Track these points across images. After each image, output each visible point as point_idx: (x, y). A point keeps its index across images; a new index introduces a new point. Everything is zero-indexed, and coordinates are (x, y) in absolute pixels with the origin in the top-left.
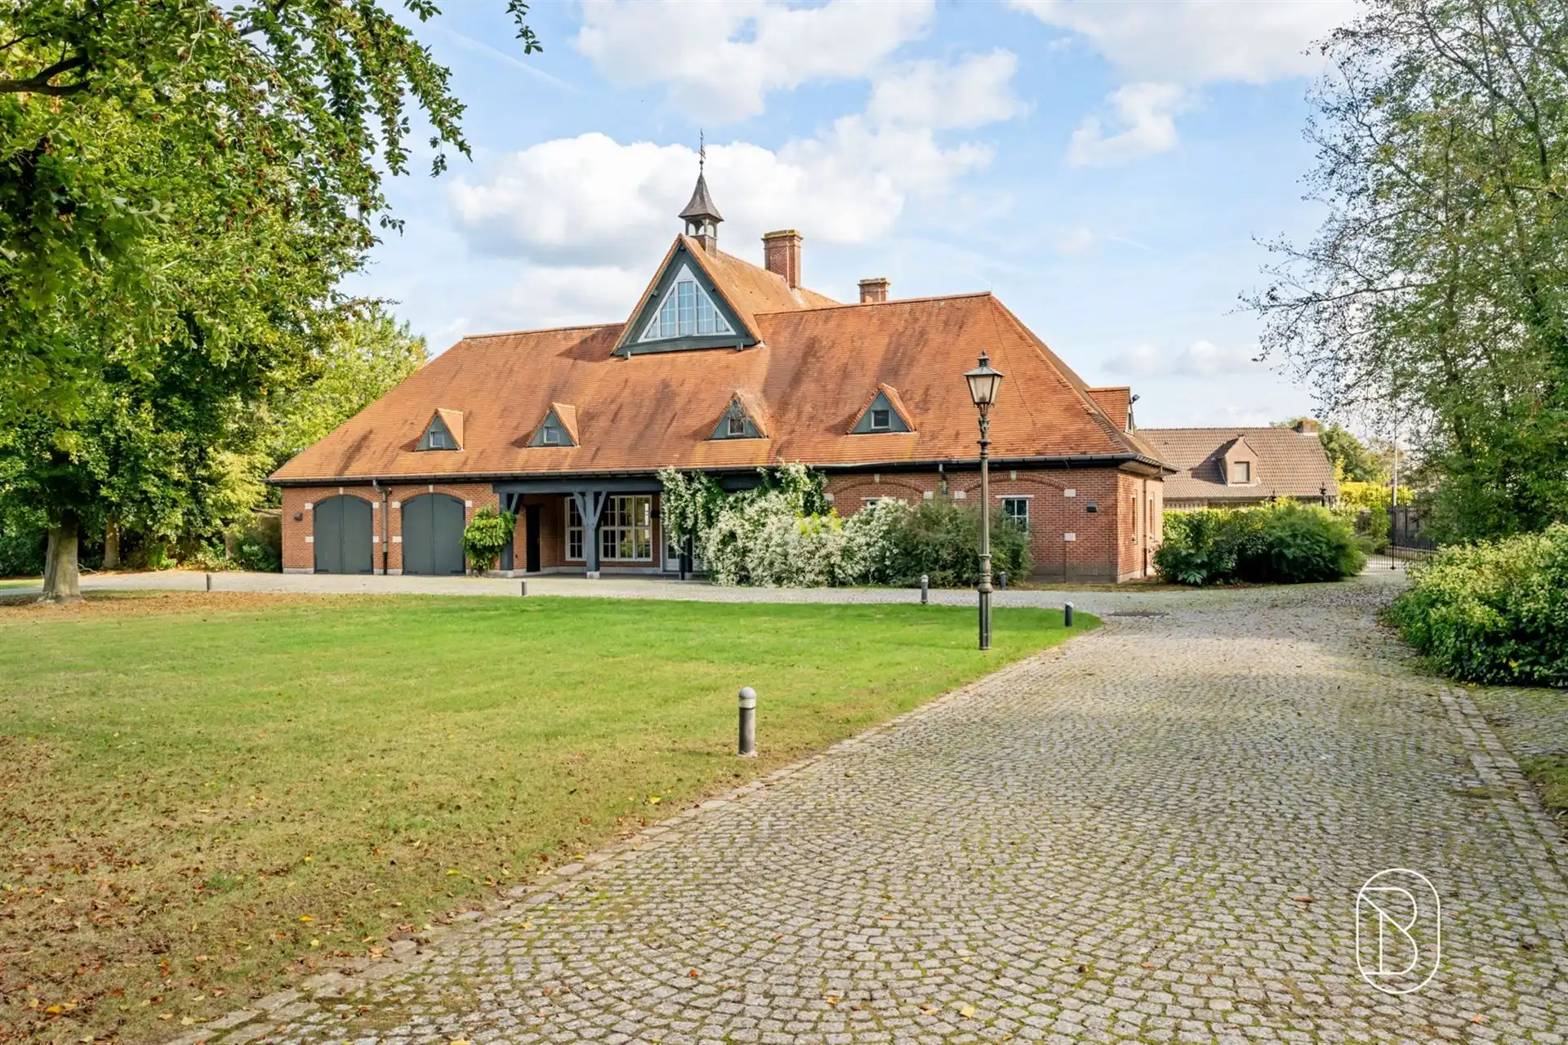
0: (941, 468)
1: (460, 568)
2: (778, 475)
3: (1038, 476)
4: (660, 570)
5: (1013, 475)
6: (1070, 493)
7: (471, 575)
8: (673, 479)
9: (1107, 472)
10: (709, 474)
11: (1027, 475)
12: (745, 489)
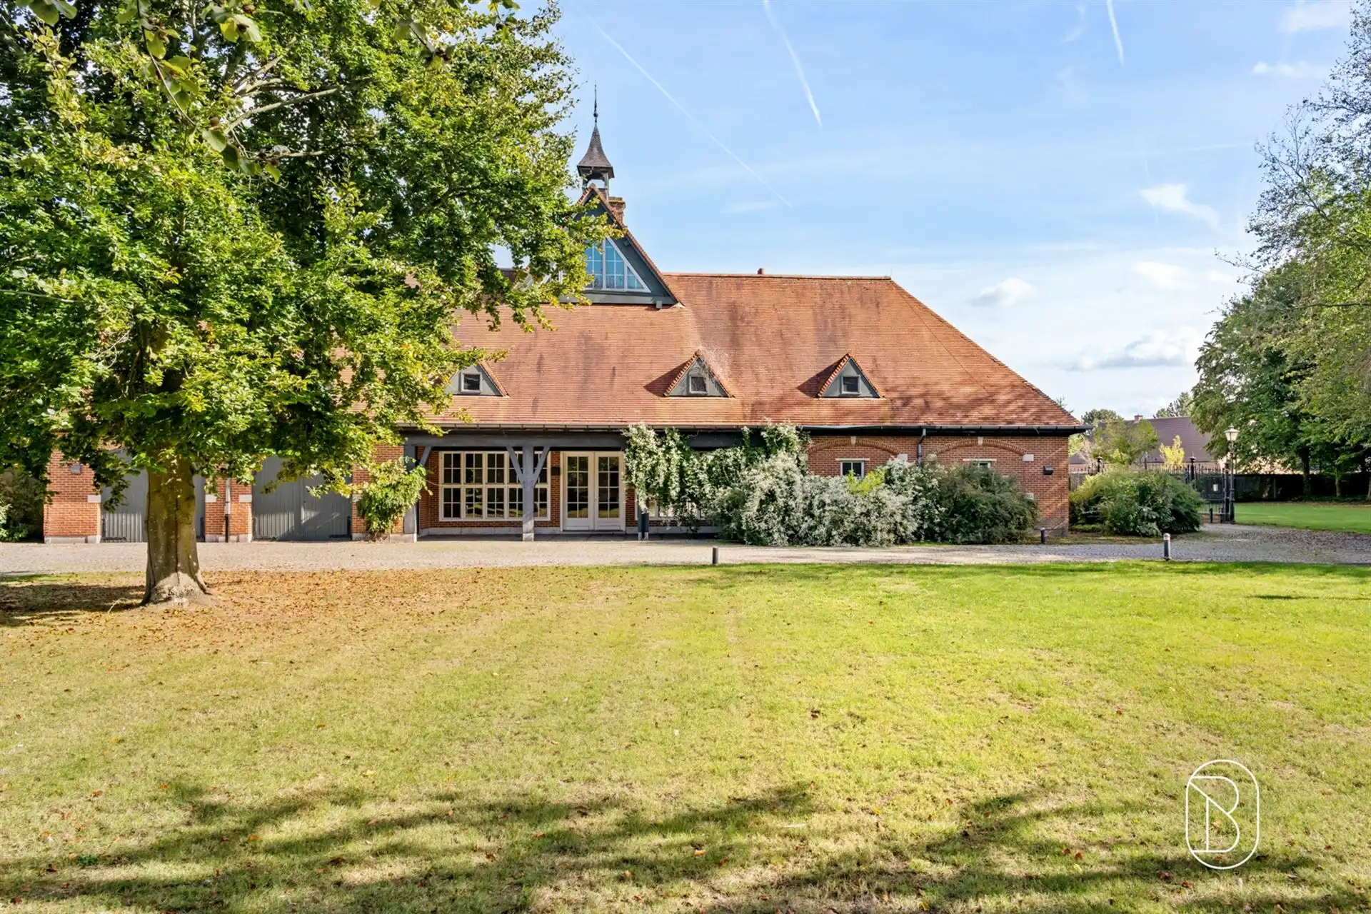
0: (924, 432)
1: (344, 532)
2: (764, 434)
3: (1002, 442)
4: (559, 530)
5: (981, 441)
6: (1029, 458)
7: (358, 540)
8: (644, 436)
9: (1058, 440)
10: (684, 432)
11: (993, 441)
12: (725, 448)
